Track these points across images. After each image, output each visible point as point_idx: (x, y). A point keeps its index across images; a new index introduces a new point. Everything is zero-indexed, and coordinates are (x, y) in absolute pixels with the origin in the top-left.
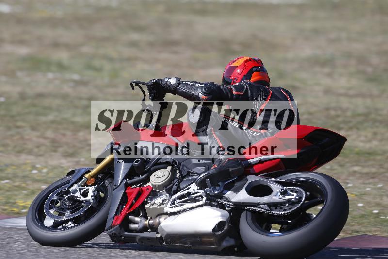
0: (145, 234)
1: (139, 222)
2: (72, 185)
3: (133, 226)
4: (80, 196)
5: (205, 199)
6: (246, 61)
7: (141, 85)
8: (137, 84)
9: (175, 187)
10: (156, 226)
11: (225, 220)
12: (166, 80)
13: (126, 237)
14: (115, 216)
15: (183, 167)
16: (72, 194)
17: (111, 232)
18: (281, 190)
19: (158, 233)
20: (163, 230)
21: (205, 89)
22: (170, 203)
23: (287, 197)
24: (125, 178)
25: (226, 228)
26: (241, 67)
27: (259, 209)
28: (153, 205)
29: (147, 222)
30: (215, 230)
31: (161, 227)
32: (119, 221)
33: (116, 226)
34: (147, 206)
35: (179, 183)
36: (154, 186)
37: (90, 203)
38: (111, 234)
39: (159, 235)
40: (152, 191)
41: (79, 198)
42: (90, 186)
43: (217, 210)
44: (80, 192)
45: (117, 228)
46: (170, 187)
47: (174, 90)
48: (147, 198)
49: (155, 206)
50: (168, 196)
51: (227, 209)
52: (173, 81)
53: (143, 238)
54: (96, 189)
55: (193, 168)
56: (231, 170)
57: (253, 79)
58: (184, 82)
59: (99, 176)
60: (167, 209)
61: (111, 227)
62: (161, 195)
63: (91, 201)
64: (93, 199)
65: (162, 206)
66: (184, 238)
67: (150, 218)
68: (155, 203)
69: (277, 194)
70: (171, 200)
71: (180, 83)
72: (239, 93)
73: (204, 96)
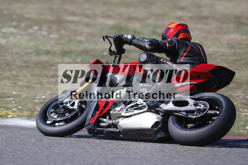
0: (109, 129)
1: (106, 121)
2: (65, 99)
3: (102, 124)
4: (70, 106)
5: (147, 108)
7: (109, 38)
8: (107, 37)
9: (128, 101)
10: (116, 124)
11: (159, 121)
12: (125, 36)
13: (98, 131)
14: (91, 118)
16: (64, 105)
17: (88, 128)
18: (194, 103)
19: (117, 129)
20: (120, 127)
21: (150, 42)
22: (125, 110)
23: (198, 107)
25: (159, 126)
27: (180, 114)
29: (111, 122)
30: (153, 127)
31: (119, 125)
32: (94, 121)
33: (92, 124)
34: (111, 112)
37: (76, 110)
40: (114, 103)
41: (68, 107)
42: (76, 100)
43: (154, 115)
44: (70, 103)
45: (92, 126)
46: (126, 101)
47: (130, 43)
48: (112, 107)
49: (116, 112)
50: (124, 106)
51: (161, 114)
52: (129, 37)
53: (108, 132)
54: (80, 102)
57: (180, 37)
58: (137, 38)
60: (123, 114)
61: (89, 125)
62: (120, 105)
63: (77, 109)
65: (120, 112)
66: (133, 131)
67: (113, 119)
68: (116, 110)
69: (192, 105)
70: (126, 108)
71: (134, 38)
72: (170, 45)
73: (149, 47)
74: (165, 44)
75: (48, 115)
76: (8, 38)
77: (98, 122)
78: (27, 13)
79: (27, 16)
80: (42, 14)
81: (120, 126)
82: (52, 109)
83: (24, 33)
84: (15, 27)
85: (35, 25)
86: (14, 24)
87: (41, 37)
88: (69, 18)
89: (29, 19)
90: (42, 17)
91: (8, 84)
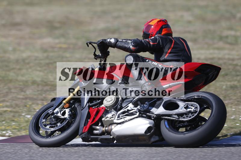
0: (103, 137)
1: (99, 129)
2: (55, 109)
3: (95, 132)
4: (61, 116)
5: (138, 113)
6: (158, 21)
7: (93, 44)
8: (90, 43)
9: (119, 107)
10: (109, 131)
11: (151, 125)
12: (108, 40)
13: (92, 138)
14: (84, 127)
16: (55, 115)
17: (82, 136)
18: (185, 106)
19: (111, 136)
20: (114, 134)
21: (133, 43)
22: (117, 117)
23: (188, 110)
24: (88, 102)
25: (153, 130)
27: (171, 118)
28: (106, 118)
29: (104, 129)
30: (146, 132)
31: (113, 132)
32: (87, 130)
33: (85, 132)
34: (103, 119)
35: (121, 104)
36: (107, 107)
37: (67, 119)
39: (112, 137)
40: (106, 110)
41: (59, 116)
42: (67, 108)
43: (146, 120)
44: (60, 113)
45: (85, 134)
46: (117, 106)
48: (103, 114)
49: (108, 119)
50: (115, 112)
51: (152, 118)
53: (102, 139)
54: (70, 111)
57: (163, 33)
58: (120, 40)
59: (71, 102)
60: (115, 121)
61: (82, 134)
62: (111, 112)
64: (69, 117)
65: (112, 119)
66: (127, 138)
67: (106, 127)
68: (107, 117)
69: (182, 108)
70: (118, 114)
71: (117, 41)
72: (154, 44)
73: (133, 48)
75: (40, 126)
77: (91, 130)
82: (44, 119)
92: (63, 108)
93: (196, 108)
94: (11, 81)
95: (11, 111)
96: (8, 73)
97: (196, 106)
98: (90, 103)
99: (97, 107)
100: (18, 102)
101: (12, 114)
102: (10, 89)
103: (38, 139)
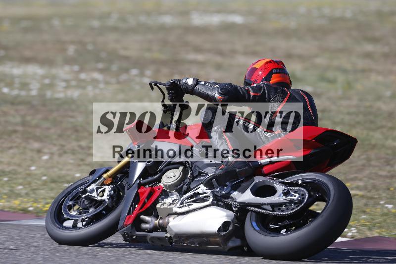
0: (155, 234)
1: (150, 221)
2: (90, 185)
3: (144, 226)
4: (97, 196)
5: (212, 199)
6: (267, 63)
7: (160, 86)
8: (156, 84)
9: (185, 187)
10: (165, 226)
11: (230, 221)
12: (184, 81)
13: (138, 236)
14: (127, 216)
15: (195, 167)
16: (89, 194)
17: (123, 231)
18: (284, 191)
19: (167, 233)
21: (221, 90)
22: (179, 203)
23: (289, 198)
24: (139, 177)
25: (231, 228)
26: (261, 69)
28: (163, 205)
29: (157, 222)
30: (219, 230)
31: (169, 227)
32: (131, 220)
33: (128, 225)
34: (158, 206)
35: (190, 183)
36: (165, 186)
37: (106, 202)
38: (123, 233)
39: (168, 235)
40: (163, 190)
41: (94, 197)
42: (108, 185)
43: (223, 210)
44: (97, 191)
45: (128, 228)
46: (181, 188)
48: (159, 196)
49: (165, 206)
50: (179, 196)
51: (234, 209)
52: (190, 82)
53: (153, 238)
54: (113, 189)
55: (204, 168)
56: (237, 170)
57: (272, 81)
58: (201, 83)
59: (118, 176)
60: (176, 209)
61: (123, 227)
62: (172, 195)
63: (107, 200)
64: (108, 199)
65: (171, 206)
67: (161, 218)
68: (165, 203)
69: (280, 195)
70: (181, 200)
71: (197, 84)
72: (256, 94)
73: (220, 97)
74: (248, 91)
75: (64, 211)
76: (84, 88)
77: (137, 223)
78: (125, 49)
79: (123, 53)
80: (149, 50)
81: (171, 229)
82: (71, 200)
83: (113, 80)
84: (101, 71)
85: (134, 68)
86: (101, 66)
87: (137, 87)
88: (192, 56)
89: (126, 58)
90: (148, 55)
91: (72, 161)
92: (103, 184)
93: (303, 195)
94: (374, 147)
95: (362, 197)
96: (371, 133)
97: (302, 193)
98: (143, 180)
99: (152, 186)
100: (377, 182)
101: (364, 201)
102: (369, 160)
103: (57, 231)
